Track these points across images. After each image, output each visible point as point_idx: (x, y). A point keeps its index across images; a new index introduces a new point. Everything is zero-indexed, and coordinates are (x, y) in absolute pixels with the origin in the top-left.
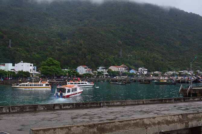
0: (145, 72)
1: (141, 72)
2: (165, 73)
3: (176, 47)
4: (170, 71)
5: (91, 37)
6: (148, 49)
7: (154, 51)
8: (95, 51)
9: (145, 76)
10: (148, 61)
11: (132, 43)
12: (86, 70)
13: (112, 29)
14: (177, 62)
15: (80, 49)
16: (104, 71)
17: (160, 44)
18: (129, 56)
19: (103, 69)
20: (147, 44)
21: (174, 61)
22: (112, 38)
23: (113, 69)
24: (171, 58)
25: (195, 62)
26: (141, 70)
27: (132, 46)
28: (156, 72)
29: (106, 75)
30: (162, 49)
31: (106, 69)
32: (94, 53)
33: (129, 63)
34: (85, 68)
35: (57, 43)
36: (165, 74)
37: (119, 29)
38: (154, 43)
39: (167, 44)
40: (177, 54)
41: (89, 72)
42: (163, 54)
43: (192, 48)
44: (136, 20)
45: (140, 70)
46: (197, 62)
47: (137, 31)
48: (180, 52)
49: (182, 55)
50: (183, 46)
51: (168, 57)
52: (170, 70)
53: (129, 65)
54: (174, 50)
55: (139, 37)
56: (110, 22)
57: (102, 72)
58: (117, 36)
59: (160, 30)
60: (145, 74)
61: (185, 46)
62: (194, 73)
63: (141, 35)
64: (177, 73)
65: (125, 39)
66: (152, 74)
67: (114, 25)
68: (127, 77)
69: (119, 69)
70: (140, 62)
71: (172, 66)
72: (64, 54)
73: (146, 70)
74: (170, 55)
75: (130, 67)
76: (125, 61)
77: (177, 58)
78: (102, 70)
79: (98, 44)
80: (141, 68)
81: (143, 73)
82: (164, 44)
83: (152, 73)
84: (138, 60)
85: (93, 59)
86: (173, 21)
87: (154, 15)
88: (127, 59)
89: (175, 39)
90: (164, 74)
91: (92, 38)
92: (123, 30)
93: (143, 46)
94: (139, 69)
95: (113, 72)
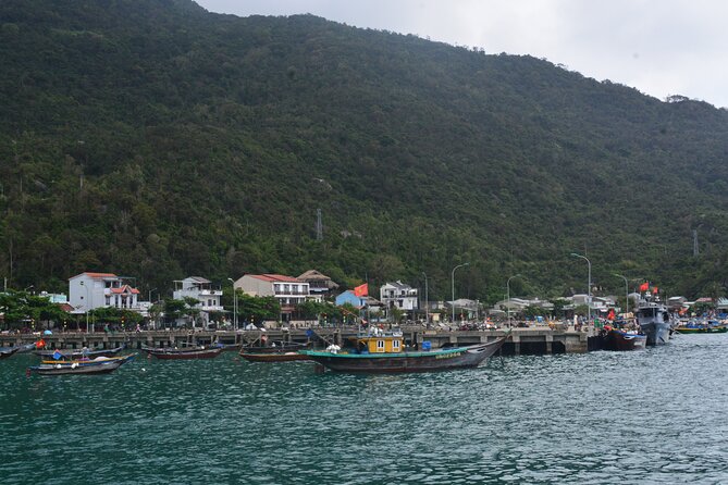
0: (405, 300)
1: (392, 303)
2: (497, 306)
3: (550, 206)
4: (518, 296)
5: (199, 164)
6: (440, 213)
7: (461, 218)
8: (193, 212)
9: (409, 317)
10: (426, 257)
11: (374, 187)
12: (107, 291)
13: (299, 137)
14: (552, 262)
15: (126, 206)
16: (201, 299)
17: (487, 192)
18: (345, 234)
19: (200, 287)
20: (433, 193)
21: (541, 258)
22: (292, 167)
23: (253, 286)
24: (527, 246)
25: (624, 262)
26: (392, 292)
27: (377, 199)
28: (461, 302)
29: (213, 315)
30: (495, 211)
31: (212, 287)
32: (187, 221)
33: (342, 265)
34: (108, 285)
35: (38, 183)
36: (497, 310)
37: (325, 136)
38: (464, 188)
39: (516, 193)
40: (552, 232)
41: (124, 302)
42: (497, 233)
43: (613, 209)
44: (395, 102)
45: (388, 294)
46: (630, 263)
47: (398, 142)
48: (567, 224)
49: (572, 234)
50: (577, 202)
51: (517, 243)
52: (518, 292)
53: (339, 271)
54: (542, 217)
55: (406, 165)
56: (294, 110)
57: (193, 302)
58: (318, 162)
59: (490, 140)
60: (409, 312)
61: (584, 203)
62: (616, 305)
63: (410, 155)
64: (548, 305)
65: (350, 174)
66: (437, 311)
67: (308, 121)
68: (316, 323)
69: (282, 289)
70: (392, 260)
71: (534, 276)
72: (48, 228)
73: (413, 295)
74: (527, 234)
75: (341, 280)
76: (324, 255)
77: (554, 246)
78: (194, 294)
79: (226, 188)
80: (389, 286)
81: (397, 304)
82: (505, 193)
83: (441, 307)
84: (383, 250)
85: (179, 245)
86: (539, 109)
87: (467, 86)
88: (335, 246)
89: (545, 173)
90: (491, 311)
91: (202, 166)
92: (343, 140)
93: (418, 200)
94: (382, 289)
95: (247, 303)
